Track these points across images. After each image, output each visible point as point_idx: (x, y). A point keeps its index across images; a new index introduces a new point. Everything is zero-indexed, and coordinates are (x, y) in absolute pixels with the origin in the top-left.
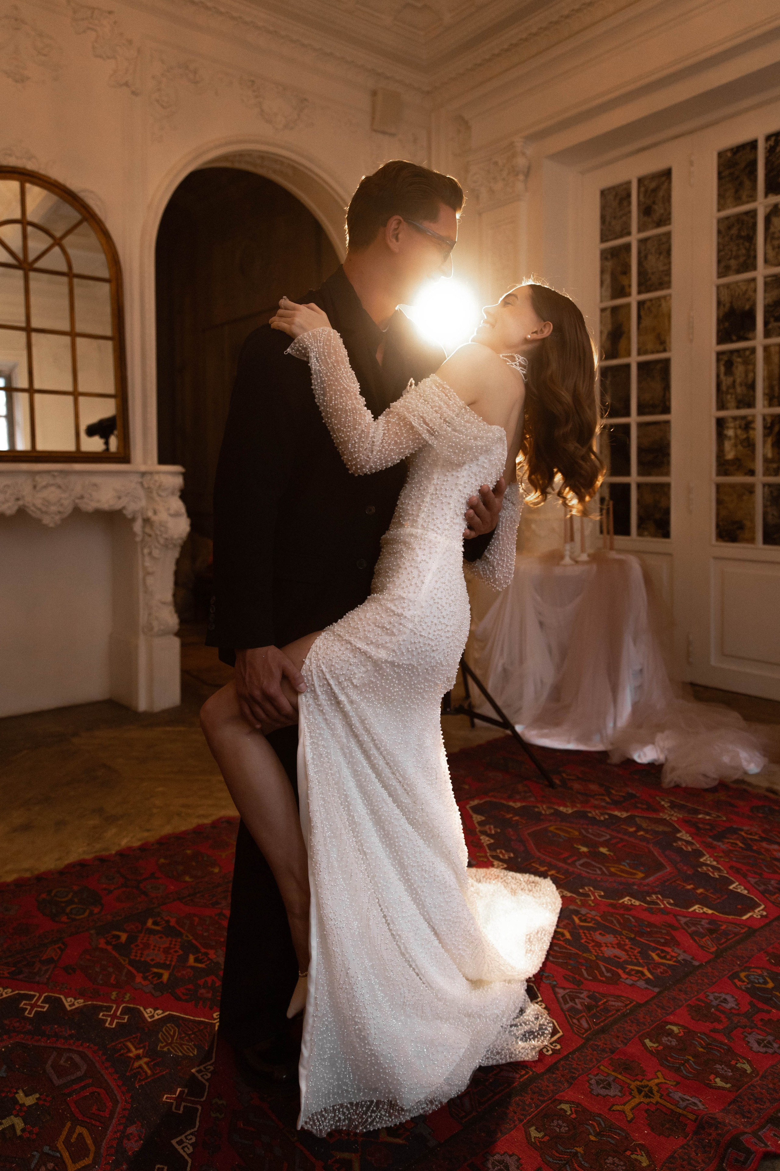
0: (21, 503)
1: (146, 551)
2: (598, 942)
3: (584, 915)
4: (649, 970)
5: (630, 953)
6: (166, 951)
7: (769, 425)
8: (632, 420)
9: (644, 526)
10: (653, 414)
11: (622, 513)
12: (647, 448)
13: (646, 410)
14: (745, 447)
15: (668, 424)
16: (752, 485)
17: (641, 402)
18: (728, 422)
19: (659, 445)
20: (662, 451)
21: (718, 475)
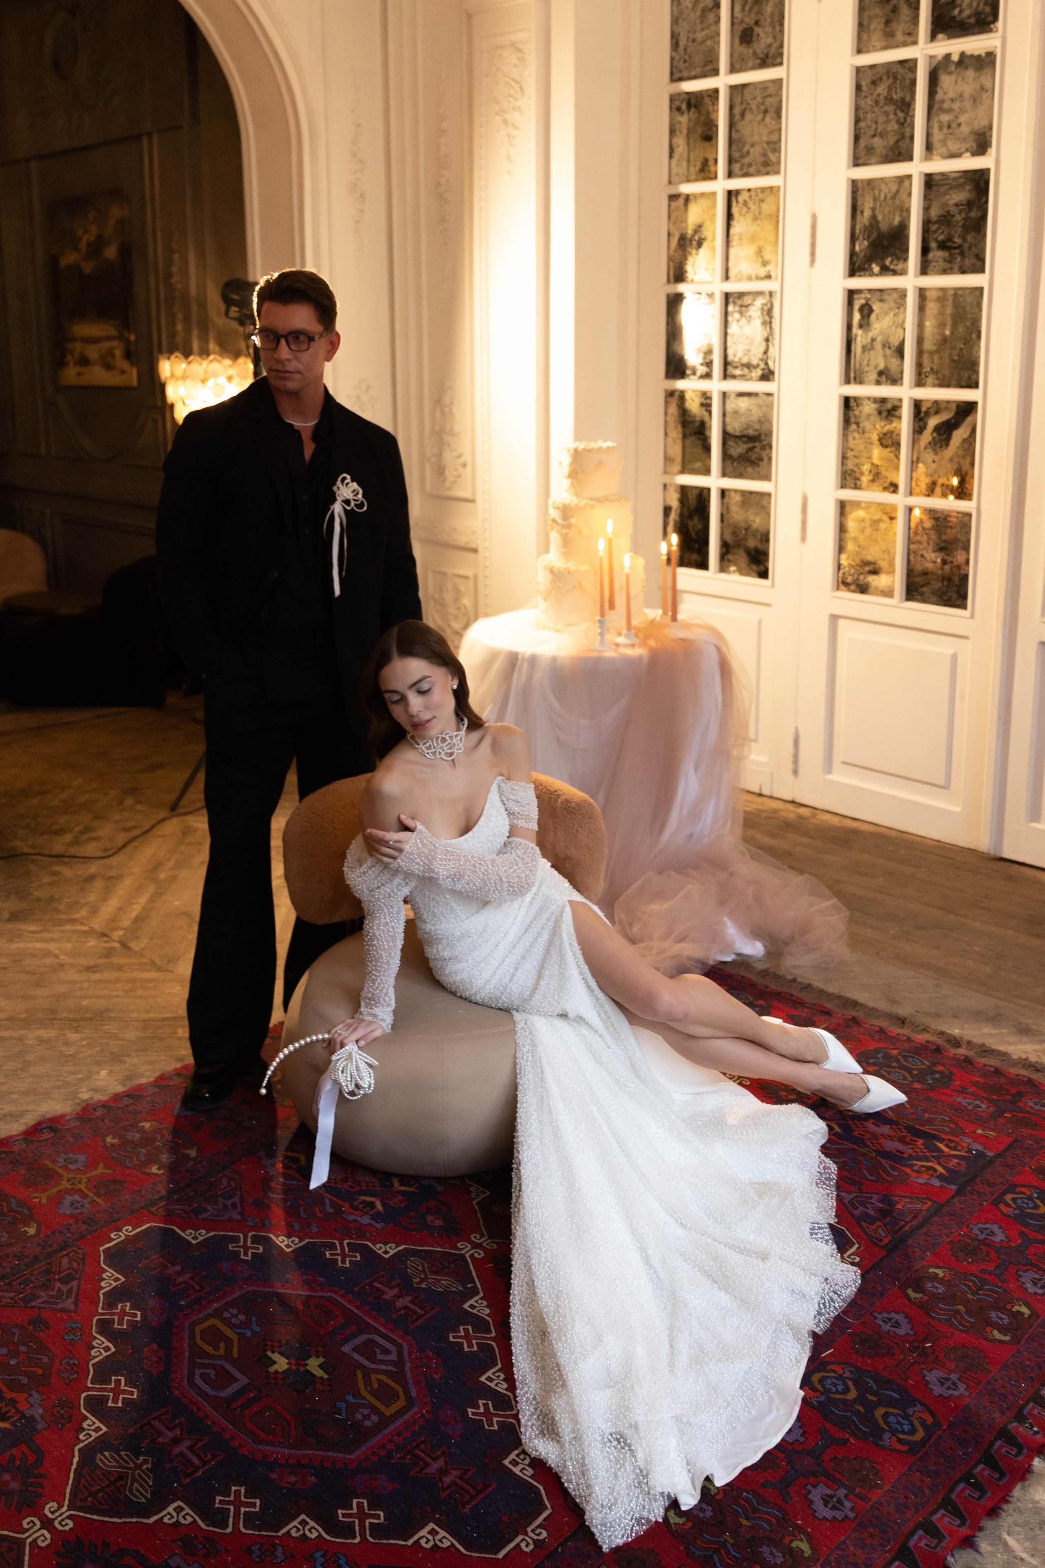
7: (922, 415)
8: (715, 386)
9: (730, 557)
10: (747, 380)
11: (697, 534)
12: (737, 434)
13: (737, 372)
14: (886, 447)
15: (770, 398)
16: (894, 508)
17: (730, 358)
18: (862, 404)
19: (756, 430)
20: (760, 441)
21: (843, 486)
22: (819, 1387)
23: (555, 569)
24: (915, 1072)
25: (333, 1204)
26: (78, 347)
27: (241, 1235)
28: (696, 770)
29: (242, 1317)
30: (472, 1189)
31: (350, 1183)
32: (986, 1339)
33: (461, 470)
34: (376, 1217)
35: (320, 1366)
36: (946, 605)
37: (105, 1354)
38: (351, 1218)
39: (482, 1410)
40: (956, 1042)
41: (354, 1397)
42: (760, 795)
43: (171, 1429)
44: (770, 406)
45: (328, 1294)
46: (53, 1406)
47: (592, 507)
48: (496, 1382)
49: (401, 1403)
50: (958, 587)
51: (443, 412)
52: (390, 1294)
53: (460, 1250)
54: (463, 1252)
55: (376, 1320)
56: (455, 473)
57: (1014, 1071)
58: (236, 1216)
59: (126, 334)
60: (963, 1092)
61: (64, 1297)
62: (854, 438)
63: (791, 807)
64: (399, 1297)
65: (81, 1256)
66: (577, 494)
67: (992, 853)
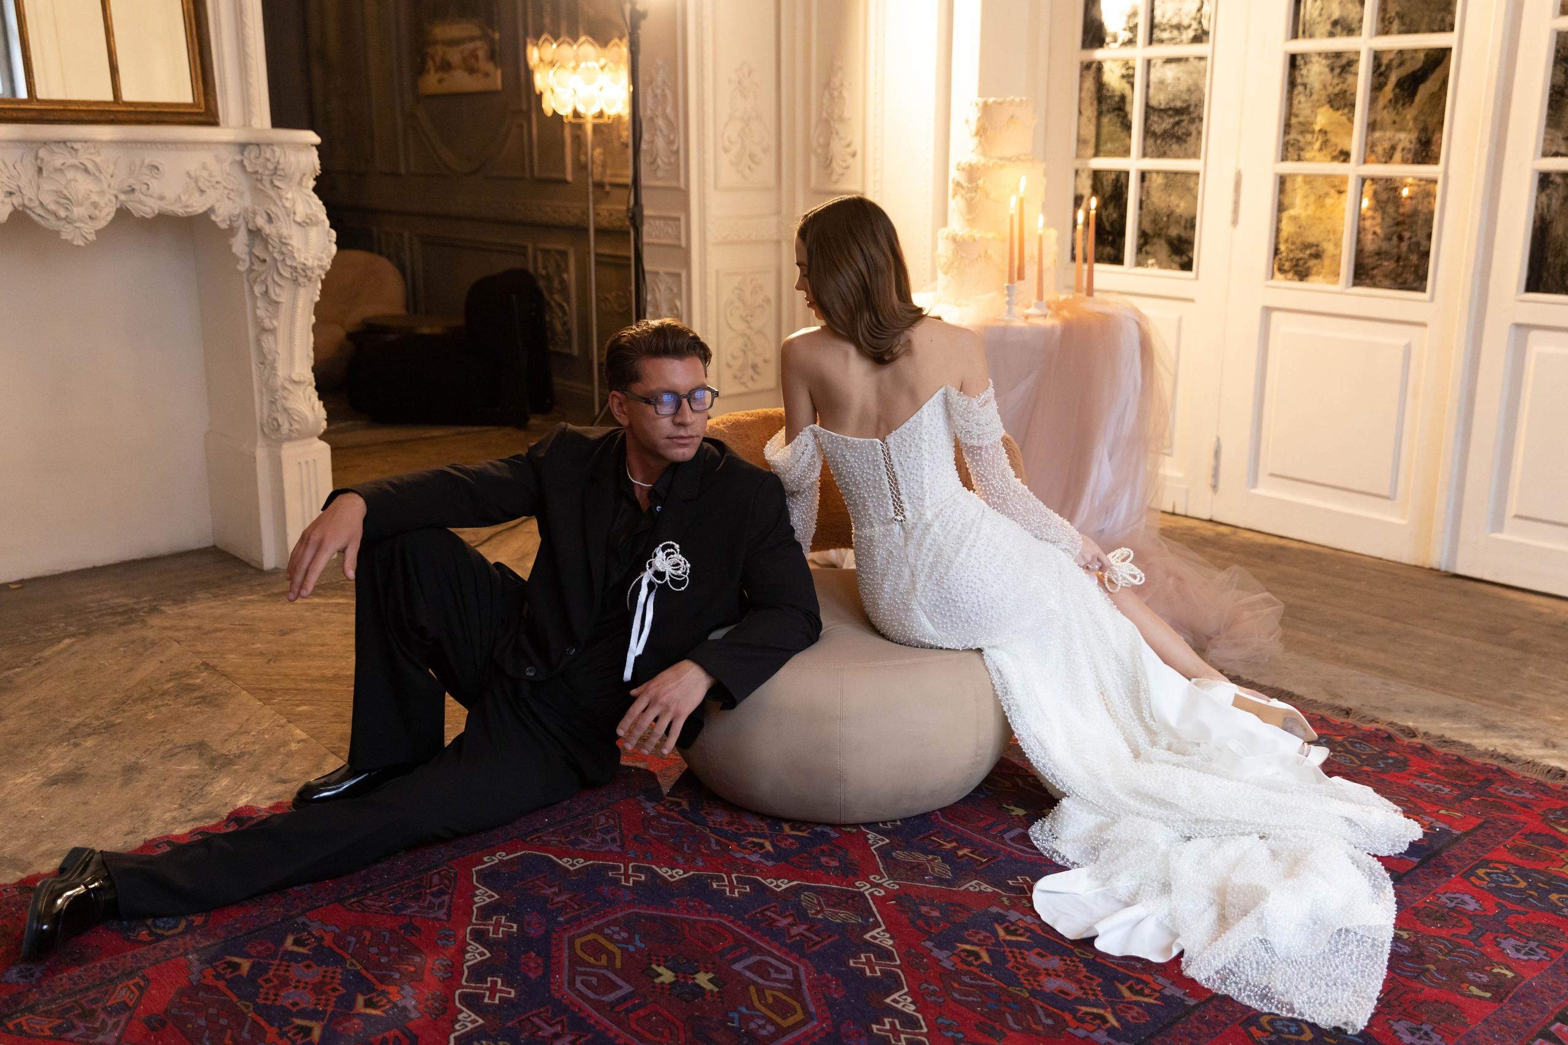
0: (16, 200)
1: (258, 290)
2: (1034, 968)
3: (1012, 924)
4: (1114, 1014)
5: (1085, 985)
6: (317, 989)
7: (1383, 68)
8: (1139, 53)
9: (1148, 248)
10: (1176, 43)
11: (1112, 224)
12: (1162, 107)
13: (1165, 35)
14: (1338, 109)
15: (1203, 63)
16: (1344, 179)
17: (1158, 19)
18: (1311, 62)
19: (1184, 101)
20: (1189, 113)
21: (1284, 159)
22: (1268, 1028)
23: (958, 238)
24: (1364, 757)
25: (718, 843)
26: (439, 51)
27: (622, 865)
28: (1110, 458)
29: (624, 935)
30: (869, 836)
31: (736, 826)
32: (1462, 995)
33: (850, 160)
34: (767, 856)
35: (710, 980)
36: (1400, 289)
37: (479, 958)
38: (739, 855)
39: (888, 1027)
40: (1412, 733)
41: (748, 1008)
42: (1174, 514)
43: (551, 1025)
44: (1202, 73)
45: (717, 919)
46: (427, 999)
47: (1002, 166)
48: (902, 1004)
49: (799, 1016)
50: (1417, 267)
51: (832, 97)
52: (783, 922)
53: (859, 888)
54: (862, 890)
55: (768, 944)
56: (844, 165)
57: (1480, 761)
58: (615, 849)
59: (490, 32)
60: (1421, 776)
61: (436, 908)
62: (1299, 102)
63: (1209, 526)
64: (794, 925)
65: (452, 875)
66: (984, 153)
67: (1443, 568)
